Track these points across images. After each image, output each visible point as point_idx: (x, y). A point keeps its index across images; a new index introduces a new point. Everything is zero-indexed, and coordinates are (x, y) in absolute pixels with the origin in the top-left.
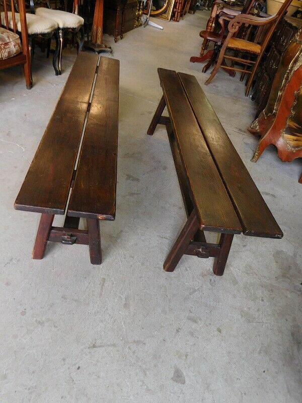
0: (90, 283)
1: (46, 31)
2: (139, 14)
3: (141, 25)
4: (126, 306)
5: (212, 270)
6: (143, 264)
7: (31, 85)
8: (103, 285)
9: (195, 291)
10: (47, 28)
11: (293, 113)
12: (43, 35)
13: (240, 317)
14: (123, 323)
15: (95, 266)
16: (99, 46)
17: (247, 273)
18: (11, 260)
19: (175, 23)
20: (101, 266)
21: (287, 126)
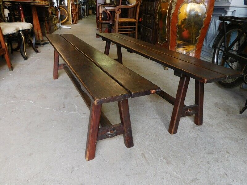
0: (136, 160)
1: (14, 32)
2: (55, 23)
3: (58, 29)
4: (168, 163)
5: (194, 124)
6: (157, 136)
7: (12, 68)
8: (145, 157)
9: (196, 138)
10: (14, 30)
11: (178, 36)
12: (13, 34)
13: (230, 141)
14: (175, 173)
15: (130, 148)
16: (42, 41)
17: (212, 119)
18: (73, 168)
19: (75, 25)
20: (134, 147)
21: (177, 44)
